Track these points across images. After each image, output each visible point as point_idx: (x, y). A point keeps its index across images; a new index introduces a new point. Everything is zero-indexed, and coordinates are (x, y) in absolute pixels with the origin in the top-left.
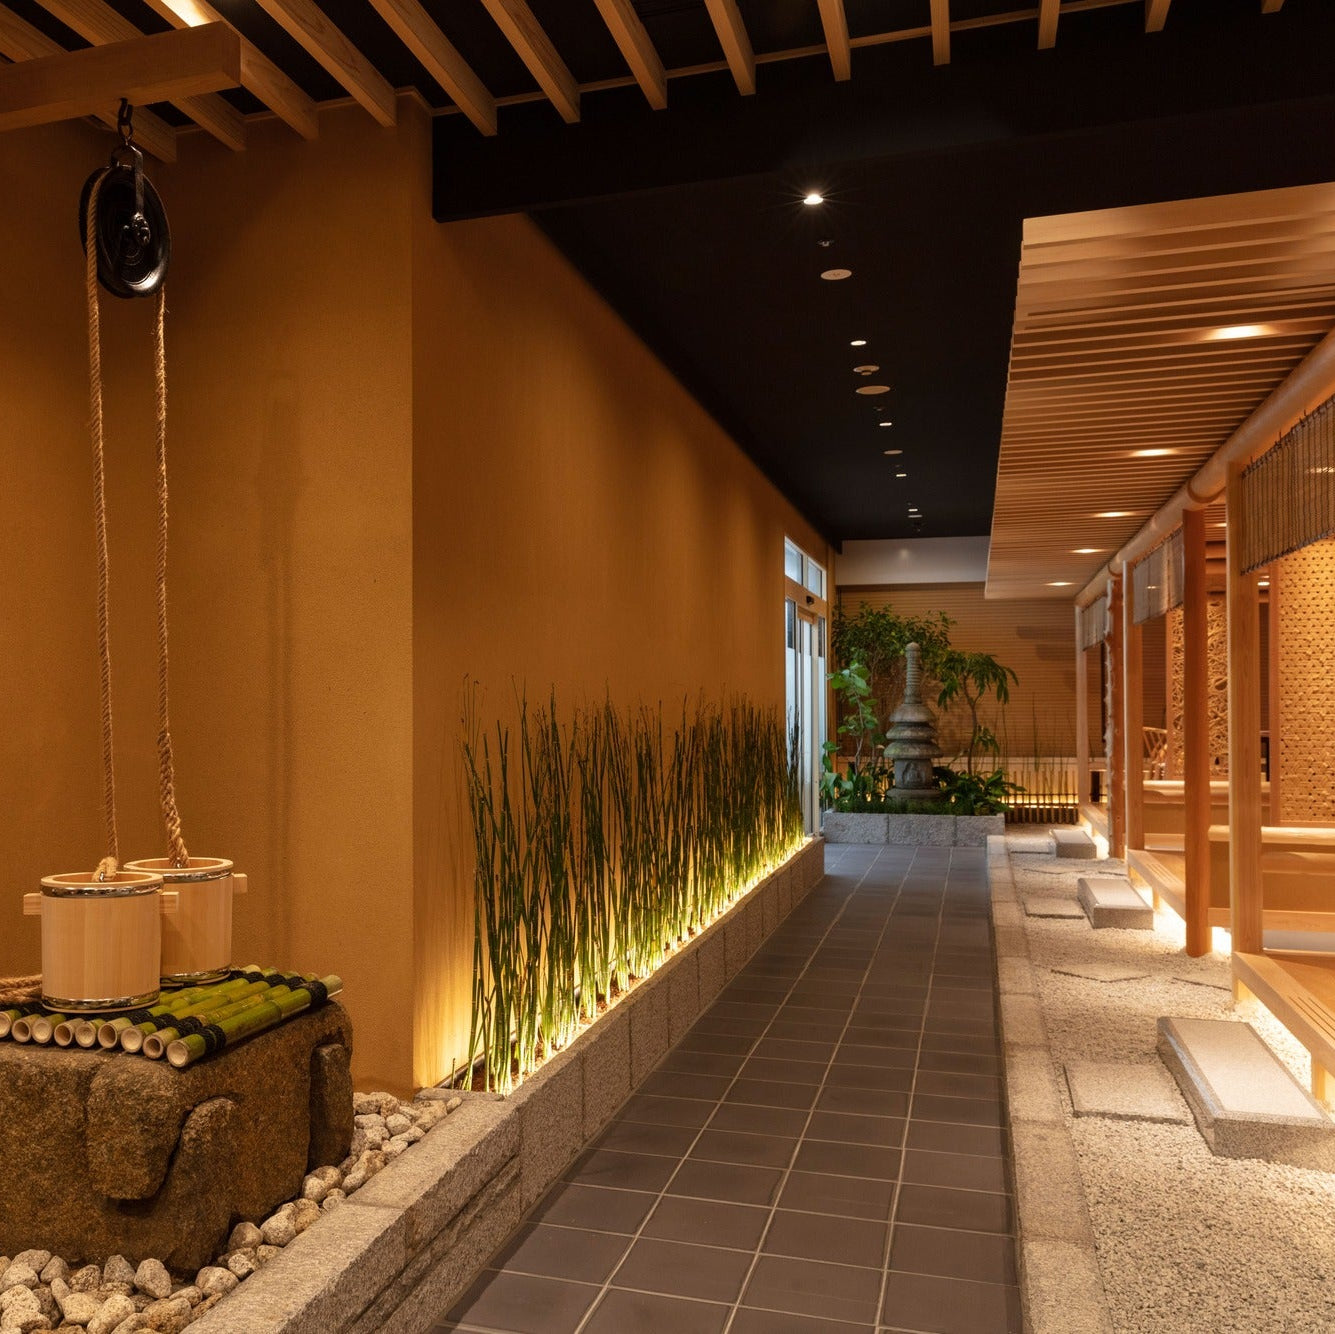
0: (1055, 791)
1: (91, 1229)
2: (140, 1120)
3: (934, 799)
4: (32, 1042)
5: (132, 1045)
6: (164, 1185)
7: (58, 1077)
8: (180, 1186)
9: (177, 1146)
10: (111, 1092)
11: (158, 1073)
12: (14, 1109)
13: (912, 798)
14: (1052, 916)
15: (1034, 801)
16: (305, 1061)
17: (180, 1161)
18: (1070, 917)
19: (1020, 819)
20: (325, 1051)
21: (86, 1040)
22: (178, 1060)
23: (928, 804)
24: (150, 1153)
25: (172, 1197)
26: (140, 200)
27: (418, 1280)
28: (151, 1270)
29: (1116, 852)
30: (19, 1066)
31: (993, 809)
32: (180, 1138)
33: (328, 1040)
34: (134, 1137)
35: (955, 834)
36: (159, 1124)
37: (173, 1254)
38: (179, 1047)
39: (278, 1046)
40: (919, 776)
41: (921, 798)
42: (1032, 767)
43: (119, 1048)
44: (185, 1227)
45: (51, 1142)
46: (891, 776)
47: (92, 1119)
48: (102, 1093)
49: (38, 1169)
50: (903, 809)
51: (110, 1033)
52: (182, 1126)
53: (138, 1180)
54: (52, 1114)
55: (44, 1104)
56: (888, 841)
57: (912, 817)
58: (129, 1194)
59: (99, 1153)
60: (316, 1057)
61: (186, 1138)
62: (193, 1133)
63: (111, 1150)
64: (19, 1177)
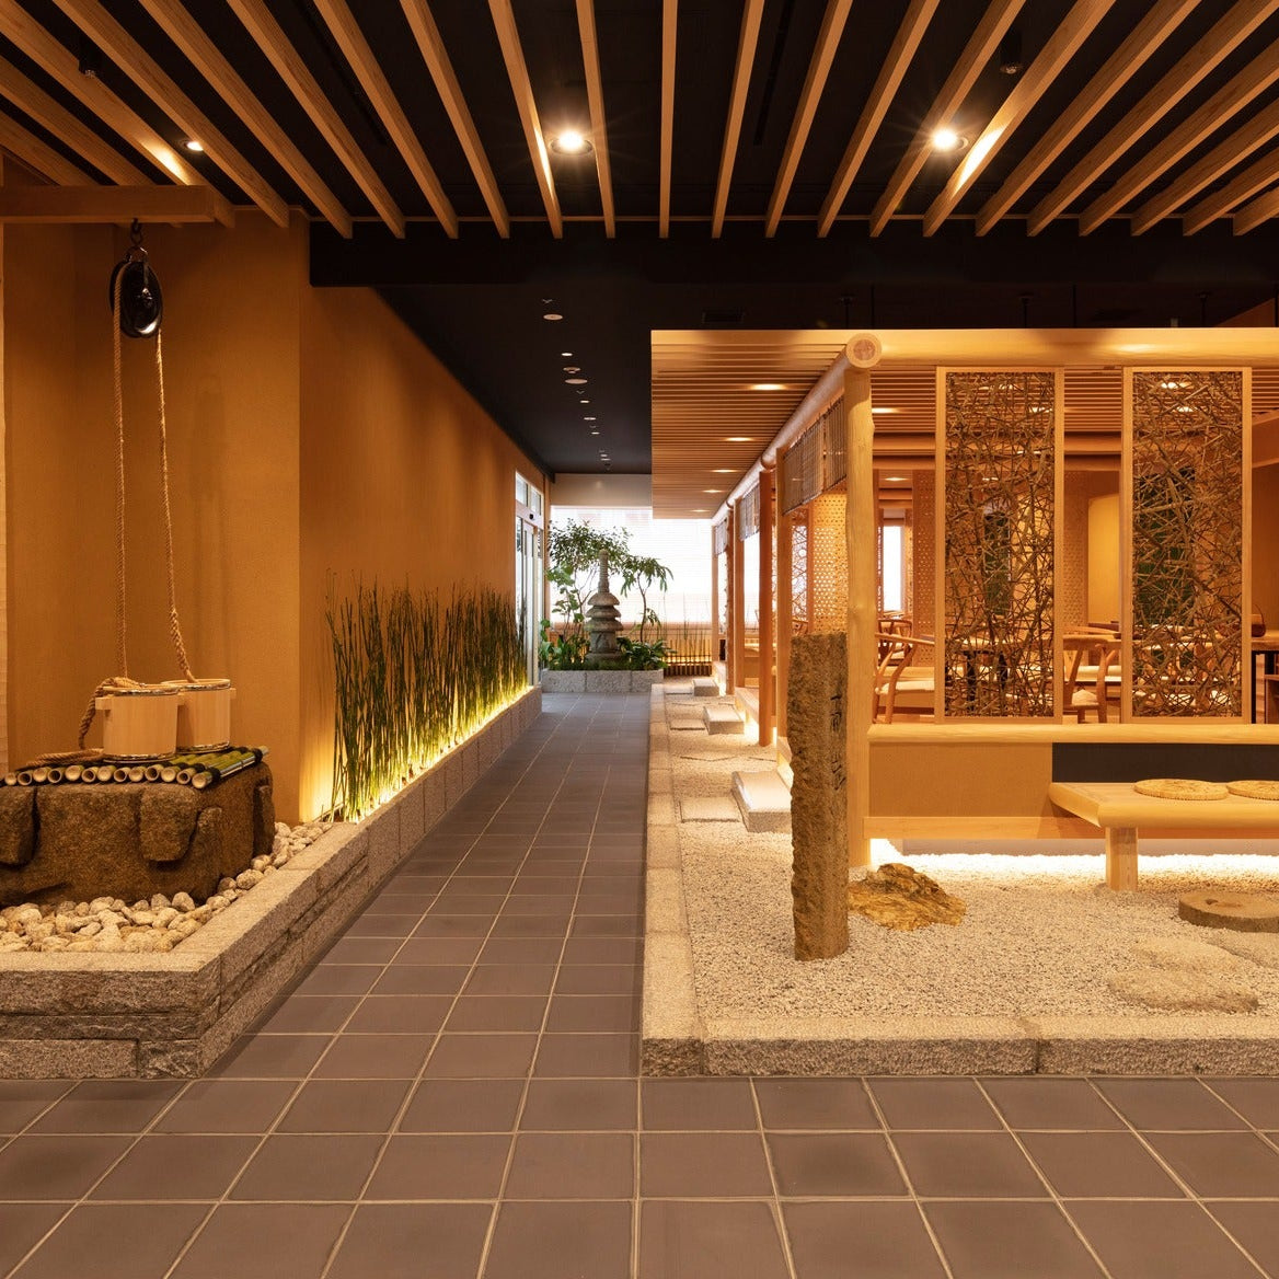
0: (697, 654)
1: (140, 882)
2: (175, 815)
3: (617, 659)
4: (97, 781)
5: (168, 778)
6: (188, 853)
7: (117, 798)
8: (197, 852)
9: (195, 831)
10: (155, 802)
11: (182, 791)
12: (87, 819)
13: (603, 659)
14: (686, 729)
15: (683, 660)
16: (251, 793)
17: (197, 838)
18: (696, 729)
19: (674, 673)
20: (261, 789)
21: (137, 778)
22: (199, 784)
23: (613, 664)
24: (180, 833)
25: (192, 858)
26: (146, 280)
27: (322, 911)
28: (182, 897)
29: (730, 691)
30: (90, 794)
31: (656, 666)
32: (196, 825)
33: (261, 783)
34: (172, 825)
35: (631, 684)
36: (186, 817)
37: (195, 889)
38: (200, 778)
39: (240, 781)
40: (607, 644)
41: (608, 659)
42: (682, 637)
43: (160, 780)
44: (201, 874)
45: (113, 836)
46: (588, 646)
47: (143, 818)
48: (150, 803)
49: (104, 852)
50: (596, 667)
51: (154, 772)
52: (197, 820)
53: (174, 849)
54: (114, 819)
55: (107, 814)
56: (586, 691)
57: (601, 672)
58: (168, 857)
59: (148, 836)
60: (257, 792)
61: (201, 825)
62: (205, 823)
63: (155, 834)
64: (90, 858)
